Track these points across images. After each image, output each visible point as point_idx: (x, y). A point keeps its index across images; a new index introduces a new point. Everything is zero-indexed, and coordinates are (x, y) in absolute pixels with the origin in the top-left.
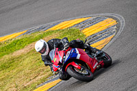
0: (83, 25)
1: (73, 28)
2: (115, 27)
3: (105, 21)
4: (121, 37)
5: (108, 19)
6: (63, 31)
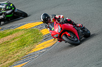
0: (41, 27)
1: (34, 28)
6: (27, 30)
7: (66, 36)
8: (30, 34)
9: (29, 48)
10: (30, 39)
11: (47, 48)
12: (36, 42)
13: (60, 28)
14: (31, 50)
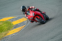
0: (13, 20)
1: (8, 21)
2: (27, 22)
3: (22, 19)
4: (28, 26)
5: (24, 18)
6: (4, 22)
7: (37, 18)
8: (5, 24)
9: (5, 33)
10: (6, 28)
11: (16, 33)
12: (9, 29)
13: (33, 13)
14: (6, 34)
